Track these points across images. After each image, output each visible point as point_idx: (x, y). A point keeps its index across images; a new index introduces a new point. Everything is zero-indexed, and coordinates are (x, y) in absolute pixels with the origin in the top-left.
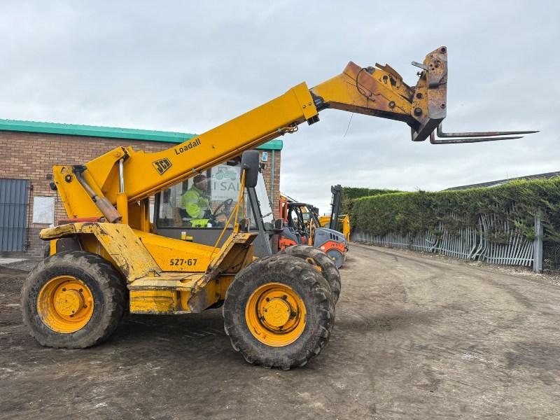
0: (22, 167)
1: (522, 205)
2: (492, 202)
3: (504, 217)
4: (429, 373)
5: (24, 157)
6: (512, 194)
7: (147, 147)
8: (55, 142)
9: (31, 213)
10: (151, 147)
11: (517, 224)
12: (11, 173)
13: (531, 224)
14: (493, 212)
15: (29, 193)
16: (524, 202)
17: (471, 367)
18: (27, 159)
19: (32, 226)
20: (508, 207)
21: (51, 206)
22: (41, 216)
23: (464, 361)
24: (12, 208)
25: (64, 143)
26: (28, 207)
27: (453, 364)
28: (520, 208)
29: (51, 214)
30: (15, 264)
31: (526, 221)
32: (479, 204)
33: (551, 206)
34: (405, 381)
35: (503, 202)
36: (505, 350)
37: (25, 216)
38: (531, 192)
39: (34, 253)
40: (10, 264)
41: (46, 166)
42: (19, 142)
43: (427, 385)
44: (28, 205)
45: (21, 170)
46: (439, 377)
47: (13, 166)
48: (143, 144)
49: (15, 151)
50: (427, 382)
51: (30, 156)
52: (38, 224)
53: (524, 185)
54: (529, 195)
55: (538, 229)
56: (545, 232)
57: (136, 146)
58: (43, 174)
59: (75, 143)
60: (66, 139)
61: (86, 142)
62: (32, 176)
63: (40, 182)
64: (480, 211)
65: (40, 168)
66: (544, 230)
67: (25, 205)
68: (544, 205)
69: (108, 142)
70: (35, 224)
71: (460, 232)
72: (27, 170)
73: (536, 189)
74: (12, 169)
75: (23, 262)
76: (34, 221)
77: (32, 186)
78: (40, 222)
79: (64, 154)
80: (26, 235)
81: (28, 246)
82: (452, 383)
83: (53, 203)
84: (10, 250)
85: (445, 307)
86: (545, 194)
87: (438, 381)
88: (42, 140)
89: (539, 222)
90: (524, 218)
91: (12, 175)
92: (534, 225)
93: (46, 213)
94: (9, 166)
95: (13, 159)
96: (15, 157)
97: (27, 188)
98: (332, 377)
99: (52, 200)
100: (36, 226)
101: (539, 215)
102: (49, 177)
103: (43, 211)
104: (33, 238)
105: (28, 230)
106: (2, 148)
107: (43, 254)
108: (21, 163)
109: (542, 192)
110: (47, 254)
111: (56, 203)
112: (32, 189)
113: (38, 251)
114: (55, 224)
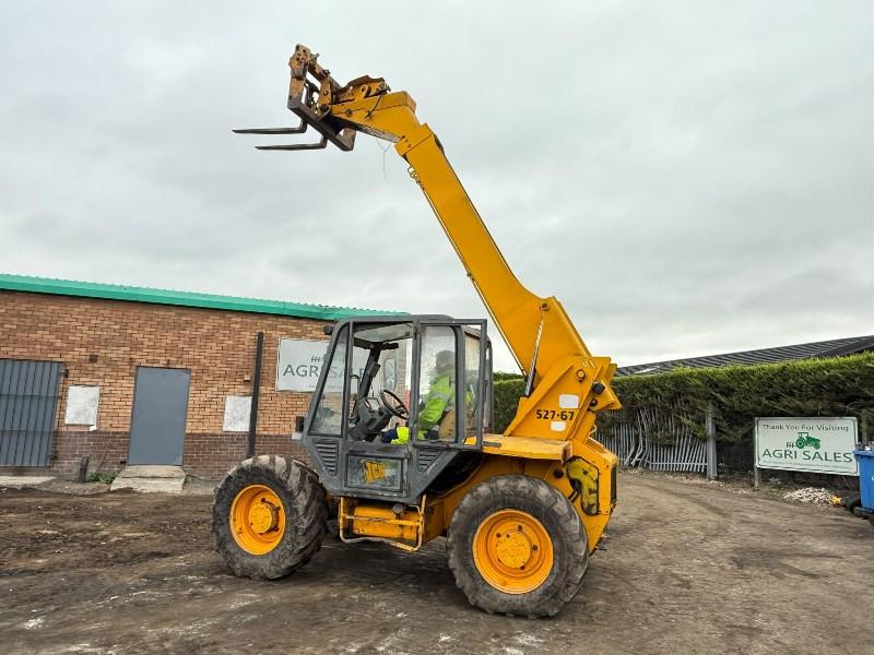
0: (53, 344)
1: (690, 398)
2: (653, 393)
3: (668, 413)
5: (57, 330)
6: (677, 384)
7: (234, 320)
8: (106, 311)
9: (63, 410)
10: (239, 320)
11: (684, 420)
12: (38, 352)
13: (701, 421)
14: (654, 405)
15: (62, 381)
16: (692, 394)
18: (61, 333)
19: (64, 429)
20: (673, 400)
21: (95, 399)
22: (78, 414)
25: (118, 312)
26: (59, 401)
28: (687, 401)
29: (93, 411)
31: (695, 417)
32: (638, 395)
33: (723, 399)
35: (667, 394)
37: (53, 414)
38: (699, 383)
39: (62, 468)
41: (89, 343)
42: (53, 307)
44: (60, 398)
45: (52, 347)
47: (41, 341)
48: (229, 316)
49: (45, 322)
51: (66, 329)
52: (73, 425)
54: (697, 386)
55: (709, 426)
56: (717, 431)
57: (218, 317)
58: (84, 353)
59: (133, 312)
60: (122, 307)
61: (149, 311)
62: (68, 357)
63: (79, 366)
64: (639, 405)
65: (81, 346)
66: (718, 428)
67: (56, 398)
68: (716, 398)
69: (180, 311)
70: (68, 425)
71: (613, 431)
72: (61, 349)
73: (706, 379)
74: (38, 347)
75: (51, 481)
76: (67, 422)
77: (67, 371)
78: (75, 422)
79: (116, 327)
80: (53, 442)
81: (54, 458)
83: (97, 396)
84: (26, 464)
86: (716, 386)
88: (84, 307)
89: (710, 419)
90: (692, 414)
91: (38, 355)
92: (704, 422)
93: (86, 410)
94: (35, 342)
95: (40, 332)
96: (44, 329)
97: (59, 374)
99: (95, 392)
100: (71, 429)
101: (710, 410)
102: (93, 359)
103: (81, 406)
104: (64, 447)
105: (57, 433)
106: (25, 316)
107: (76, 470)
108: (52, 338)
109: (712, 383)
110: (84, 470)
111: (101, 395)
112: (66, 376)
113: (69, 465)
114: (99, 425)
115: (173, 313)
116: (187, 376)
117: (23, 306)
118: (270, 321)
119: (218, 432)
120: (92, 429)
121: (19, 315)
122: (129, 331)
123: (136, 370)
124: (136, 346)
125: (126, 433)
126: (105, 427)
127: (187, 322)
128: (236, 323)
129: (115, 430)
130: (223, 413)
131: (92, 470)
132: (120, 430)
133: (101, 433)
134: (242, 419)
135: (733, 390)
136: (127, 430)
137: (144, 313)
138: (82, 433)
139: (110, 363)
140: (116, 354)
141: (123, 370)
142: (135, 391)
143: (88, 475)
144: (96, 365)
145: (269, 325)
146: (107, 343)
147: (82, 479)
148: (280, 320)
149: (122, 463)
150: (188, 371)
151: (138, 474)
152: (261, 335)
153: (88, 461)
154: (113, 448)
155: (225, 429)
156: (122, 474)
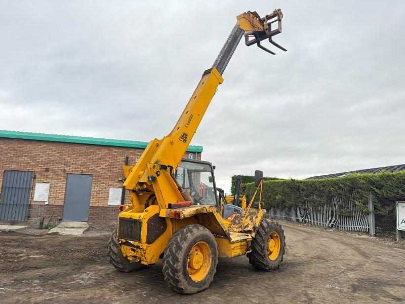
0: (29, 163)
1: (359, 190)
2: (340, 188)
3: (348, 198)
4: (306, 295)
5: (31, 156)
6: (352, 183)
7: (114, 150)
8: (53, 147)
9: (33, 194)
10: (117, 151)
11: (357, 203)
12: (22, 167)
13: (366, 203)
14: (341, 194)
15: (33, 181)
16: (361, 188)
17: (331, 292)
18: (33, 158)
19: (33, 203)
20: (351, 191)
21: (47, 189)
22: (40, 196)
23: (327, 289)
24: (17, 190)
25: (59, 148)
27: (320, 290)
28: (358, 192)
29: (47, 194)
30: (21, 229)
31: (362, 201)
32: (332, 189)
33: (377, 191)
34: (293, 299)
35: (347, 188)
36: (351, 283)
37: (28, 196)
38: (364, 182)
39: (32, 222)
40: (18, 230)
41: (45, 162)
42: (29, 146)
43: (306, 301)
44: (31, 189)
45: (29, 165)
46: (312, 296)
47: (24, 162)
48: (111, 148)
49: (26, 153)
50: (305, 299)
51: (36, 156)
53: (360, 177)
54: (363, 184)
55: (371, 207)
56: (375, 208)
57: (106, 150)
58: (43, 168)
59: (65, 147)
60: (60, 145)
61: (73, 147)
62: (36, 170)
63: (40, 173)
64: (332, 194)
65: (42, 164)
66: (375, 207)
67: (29, 189)
68: (373, 190)
69: (87, 147)
70: (35, 201)
71: (320, 208)
72: (32, 165)
73: (367, 180)
74: (22, 164)
75: (25, 228)
76: (34, 200)
77: (35, 176)
78: (38, 200)
79: (58, 155)
80: (28, 209)
81: (29, 217)
82: (320, 300)
83: (49, 188)
84: (16, 220)
85: (313, 258)
86: (374, 183)
87: (312, 299)
88: (44, 145)
89: (371, 202)
90: (361, 199)
91: (22, 168)
92: (368, 204)
93: (43, 194)
94: (21, 162)
95: (24, 158)
96: (25, 156)
97: (31, 177)
98: (250, 297)
99: (48, 185)
100: (36, 203)
101: (371, 197)
102: (47, 170)
103: (41, 193)
104: (33, 211)
105: (30, 206)
106: (17, 150)
107: (38, 223)
108: (29, 161)
109: (371, 182)
110: (42, 223)
111: (50, 187)
112: (35, 178)
113: (35, 220)
114: (49, 201)
115: (84, 148)
116: (91, 178)
117: (16, 145)
118: (132, 151)
119: (105, 206)
120: (46, 203)
121: (15, 150)
122: (64, 157)
123: (67, 175)
124: (67, 164)
125: (61, 206)
126: (52, 203)
127: (91, 152)
128: (115, 152)
129: (57, 204)
130: (108, 197)
131: (46, 223)
132: (59, 204)
133: (50, 205)
134: (117, 199)
135: (383, 186)
136: (62, 204)
137: (71, 148)
138: (41, 205)
139: (54, 172)
140: (57, 167)
141: (61, 176)
142: (66, 186)
143: (44, 226)
144: (48, 173)
145: (132, 153)
146: (53, 162)
147: (41, 227)
148: (137, 150)
149: (60, 220)
150: (91, 175)
151: (66, 225)
152: (127, 158)
153: (44, 219)
154: (55, 213)
155: (109, 204)
156: (59, 225)
